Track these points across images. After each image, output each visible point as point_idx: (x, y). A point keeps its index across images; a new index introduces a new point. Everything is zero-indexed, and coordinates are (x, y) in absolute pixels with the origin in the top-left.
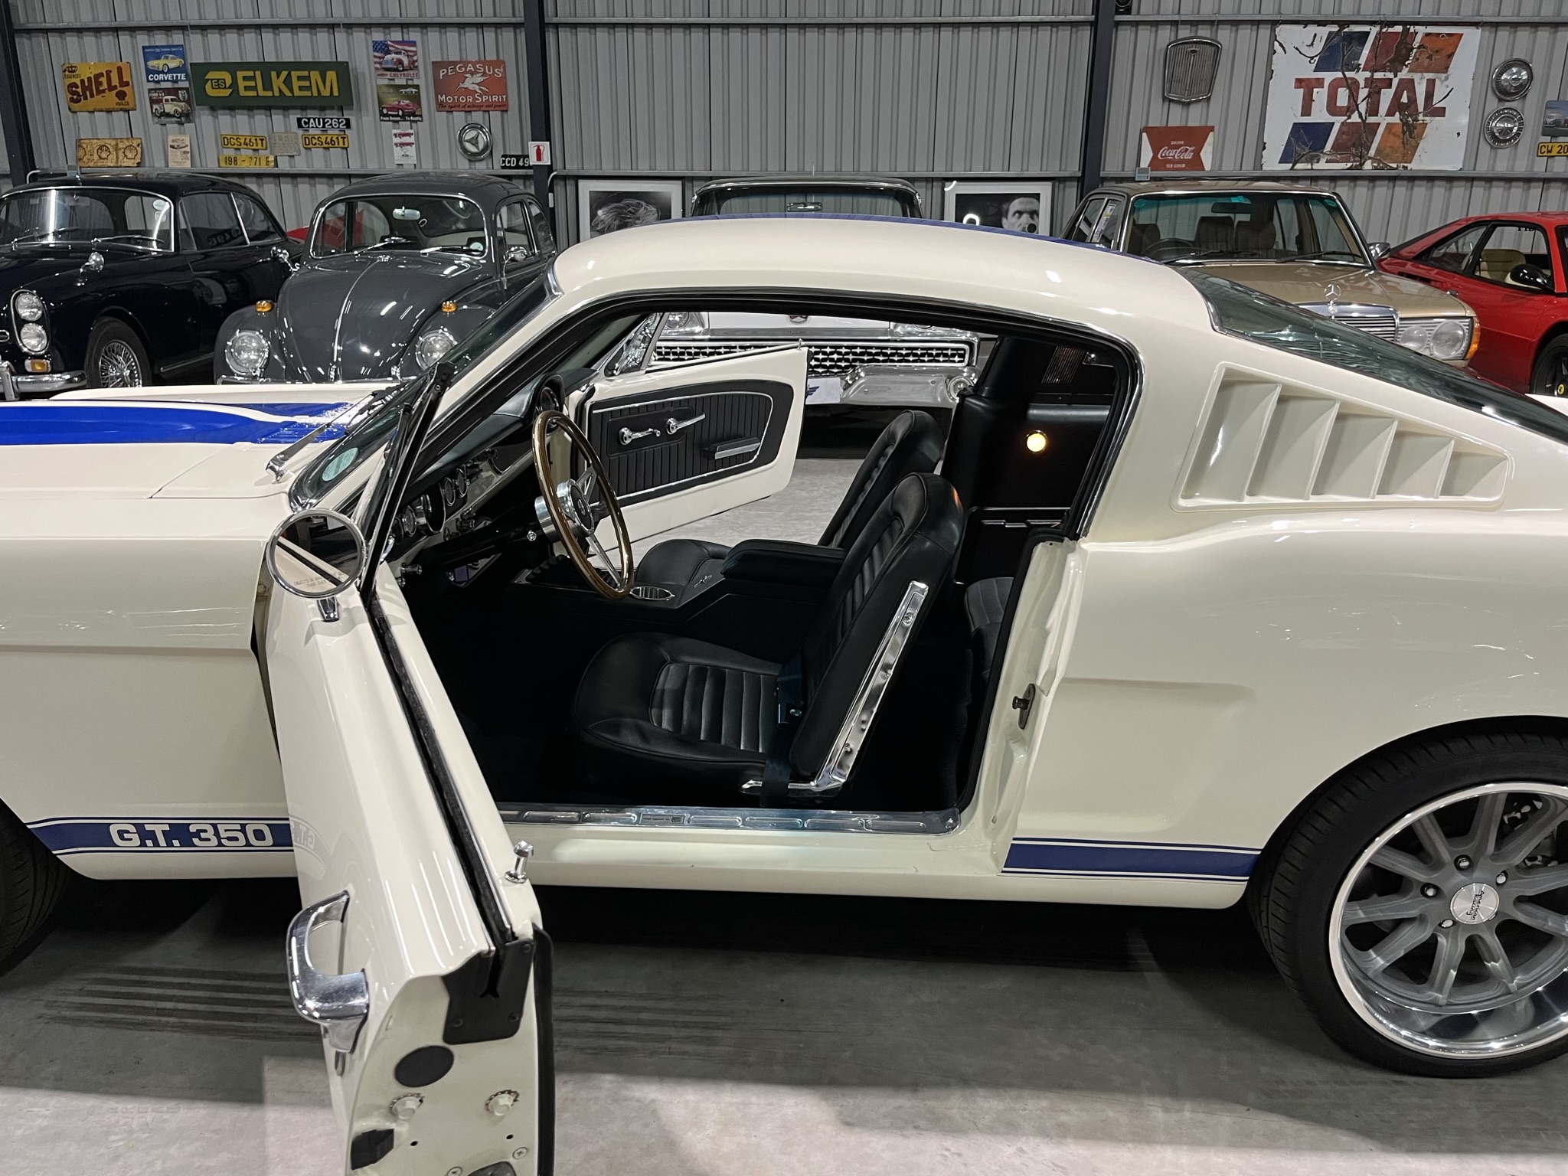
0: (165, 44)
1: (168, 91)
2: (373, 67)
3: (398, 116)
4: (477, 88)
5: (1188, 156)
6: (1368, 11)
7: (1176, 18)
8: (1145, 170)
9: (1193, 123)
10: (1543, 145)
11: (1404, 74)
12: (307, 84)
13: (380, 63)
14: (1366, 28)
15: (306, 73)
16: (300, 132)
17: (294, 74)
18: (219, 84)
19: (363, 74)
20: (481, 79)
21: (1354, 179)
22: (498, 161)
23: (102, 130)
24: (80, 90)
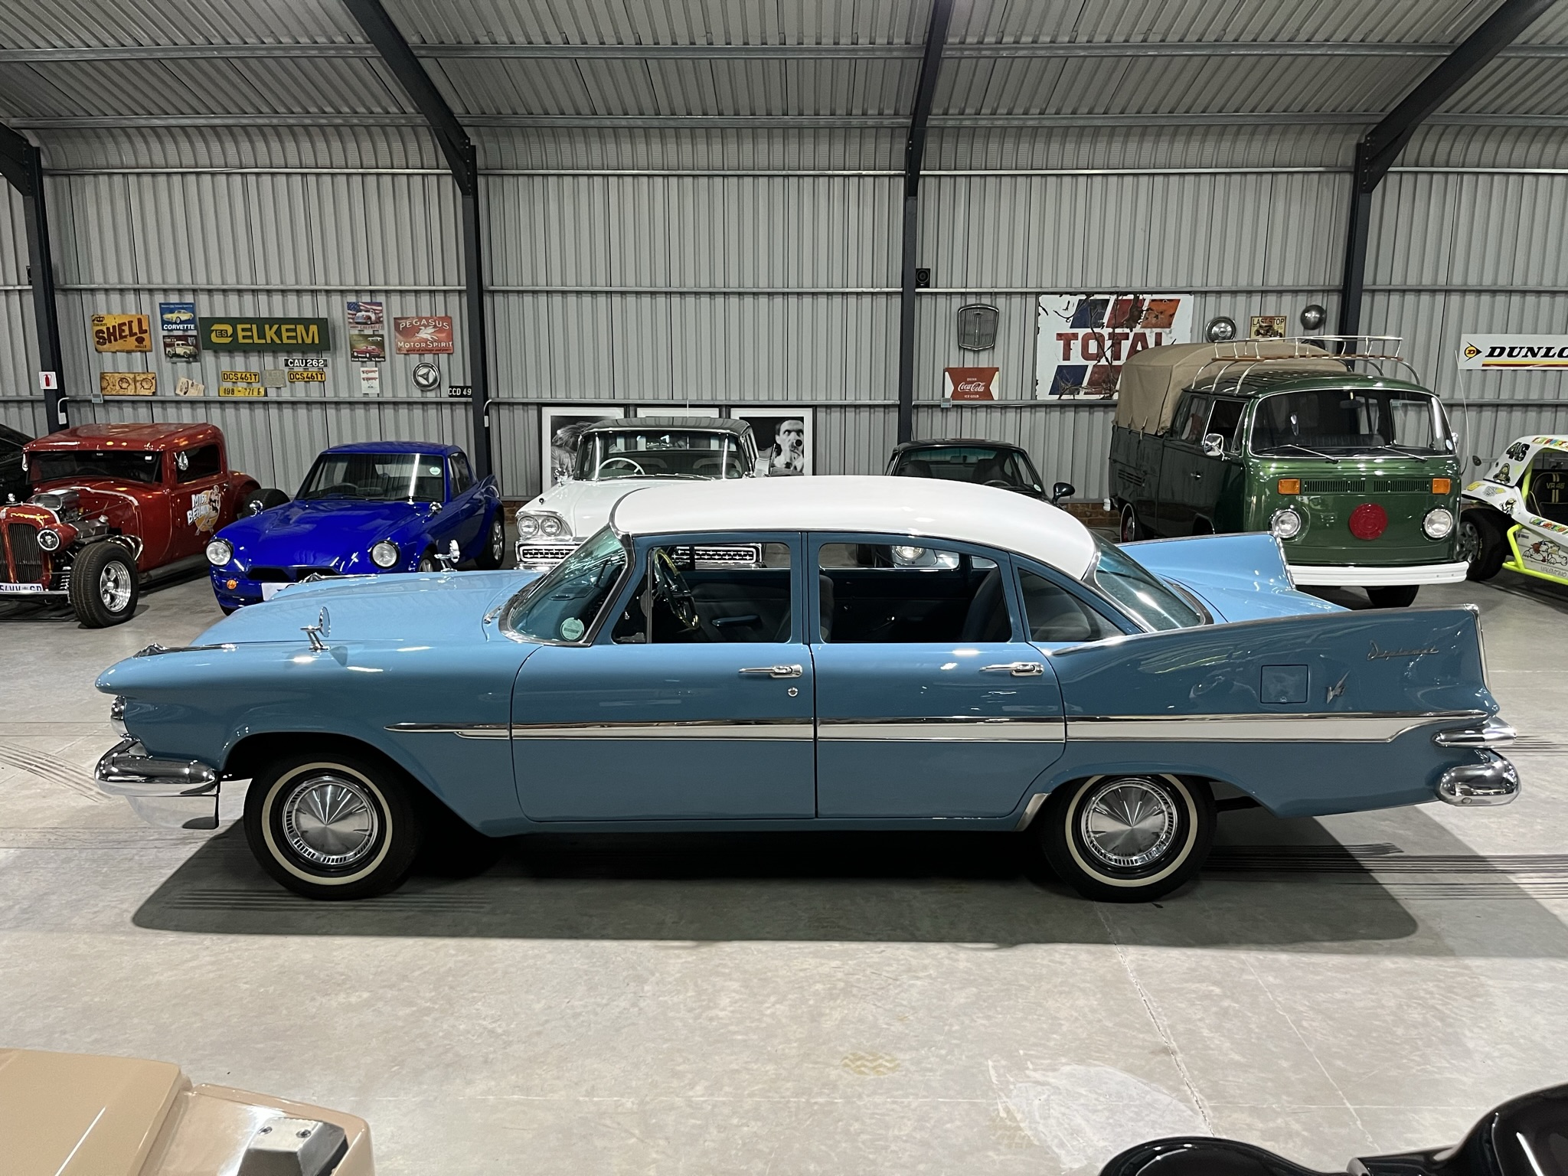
0: (177, 301)
1: (179, 338)
2: (347, 321)
3: (366, 357)
4: (429, 337)
5: (981, 389)
6: (1107, 284)
7: (963, 290)
8: (948, 400)
9: (984, 364)
11: (1138, 329)
12: (294, 334)
13: (353, 319)
14: (1106, 297)
15: (293, 327)
16: (286, 370)
17: (284, 328)
18: (222, 334)
19: (340, 327)
20: (433, 330)
21: (1106, 406)
22: (445, 391)
23: (122, 367)
24: (105, 335)
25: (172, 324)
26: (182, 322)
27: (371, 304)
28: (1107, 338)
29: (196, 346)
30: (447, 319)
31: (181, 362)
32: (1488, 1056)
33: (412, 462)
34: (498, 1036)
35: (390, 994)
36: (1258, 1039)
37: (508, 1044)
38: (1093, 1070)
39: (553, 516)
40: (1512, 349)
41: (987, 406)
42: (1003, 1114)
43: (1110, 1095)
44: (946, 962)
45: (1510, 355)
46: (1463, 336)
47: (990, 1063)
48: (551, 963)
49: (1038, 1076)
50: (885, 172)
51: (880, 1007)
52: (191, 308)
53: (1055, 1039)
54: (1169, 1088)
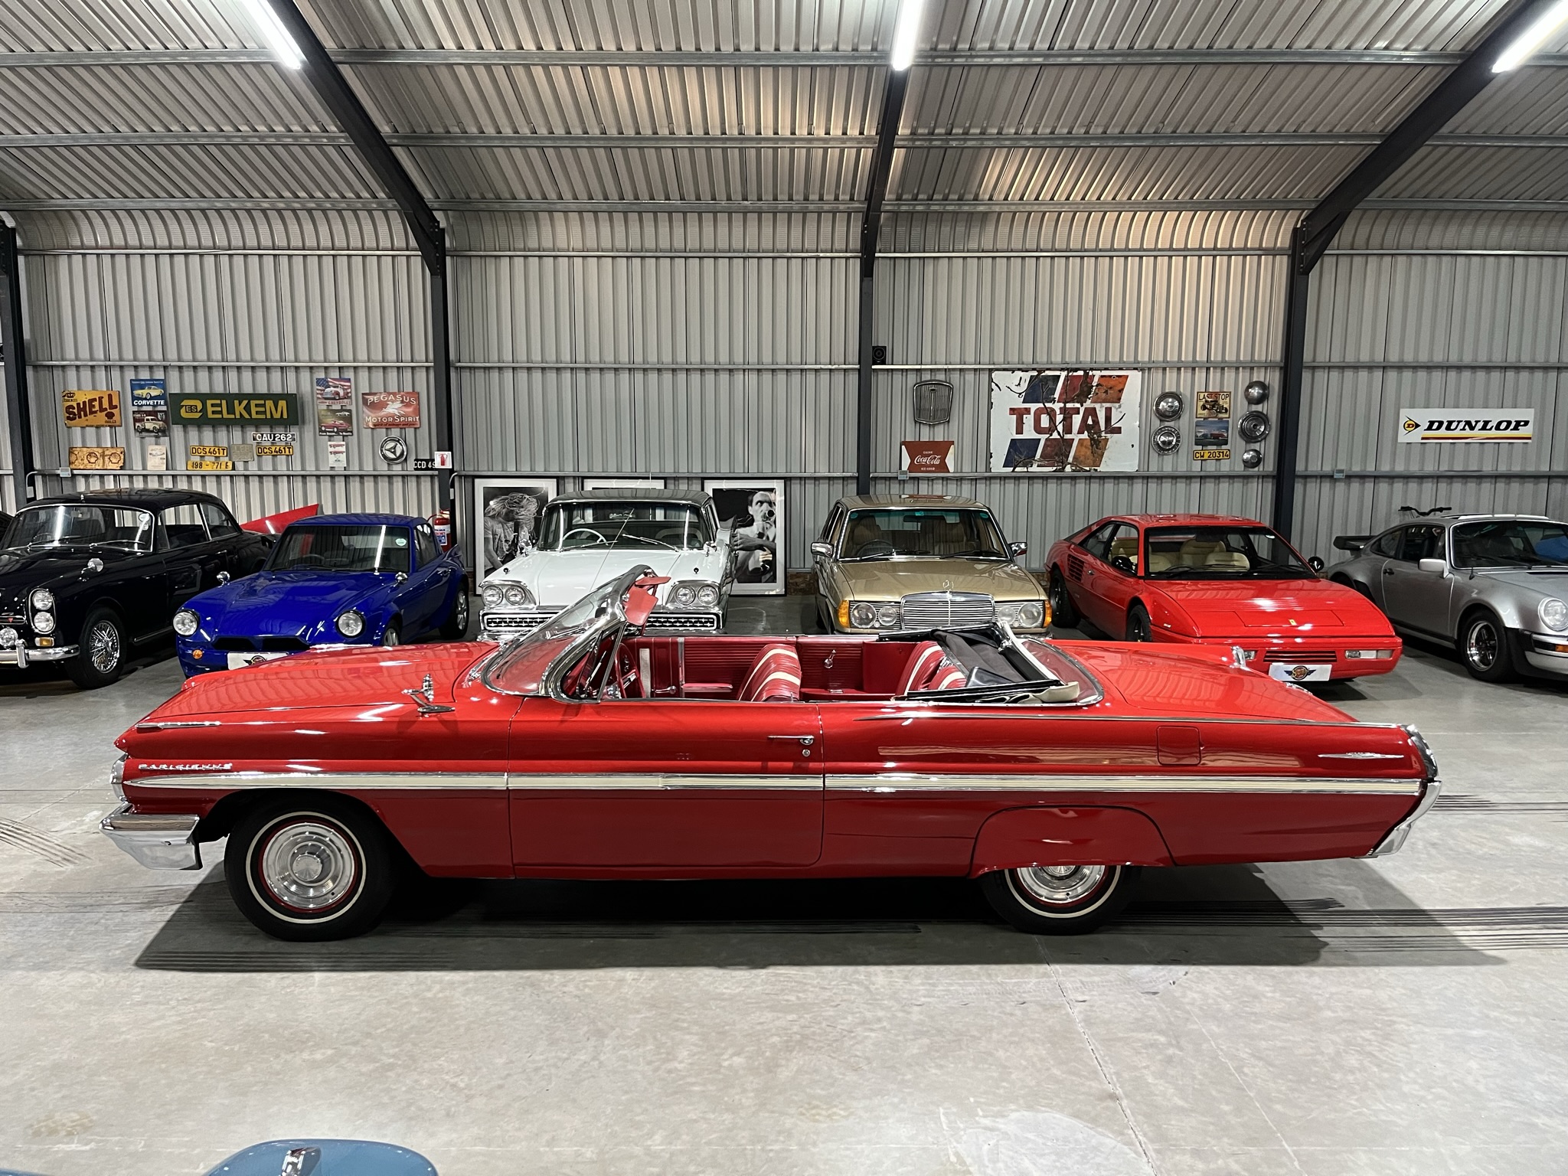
0: (148, 377)
1: (148, 413)
3: (333, 432)
4: (396, 412)
5: (937, 462)
6: (1057, 358)
7: (918, 367)
8: (905, 473)
9: (939, 438)
10: (1195, 453)
11: (1088, 404)
12: (263, 409)
14: (1057, 373)
15: (262, 402)
16: (254, 444)
17: (253, 403)
20: (401, 405)
21: (1061, 478)
22: (411, 465)
23: (91, 441)
24: (76, 411)
25: (142, 399)
26: (152, 398)
27: (341, 379)
28: (1058, 412)
29: (166, 421)
30: (415, 394)
31: (150, 436)
32: (1422, 1099)
33: (379, 533)
34: (461, 1090)
35: (354, 1050)
36: (1201, 1084)
37: (469, 1098)
38: (1040, 1116)
39: (517, 585)
40: (1450, 423)
41: (943, 478)
42: (953, 1159)
43: (1057, 1140)
44: (900, 1014)
45: (1448, 428)
46: (1402, 410)
47: (942, 1110)
48: (514, 1019)
49: (987, 1122)
50: (841, 255)
51: (834, 1058)
52: (162, 384)
53: (1004, 1087)
54: (1113, 1132)
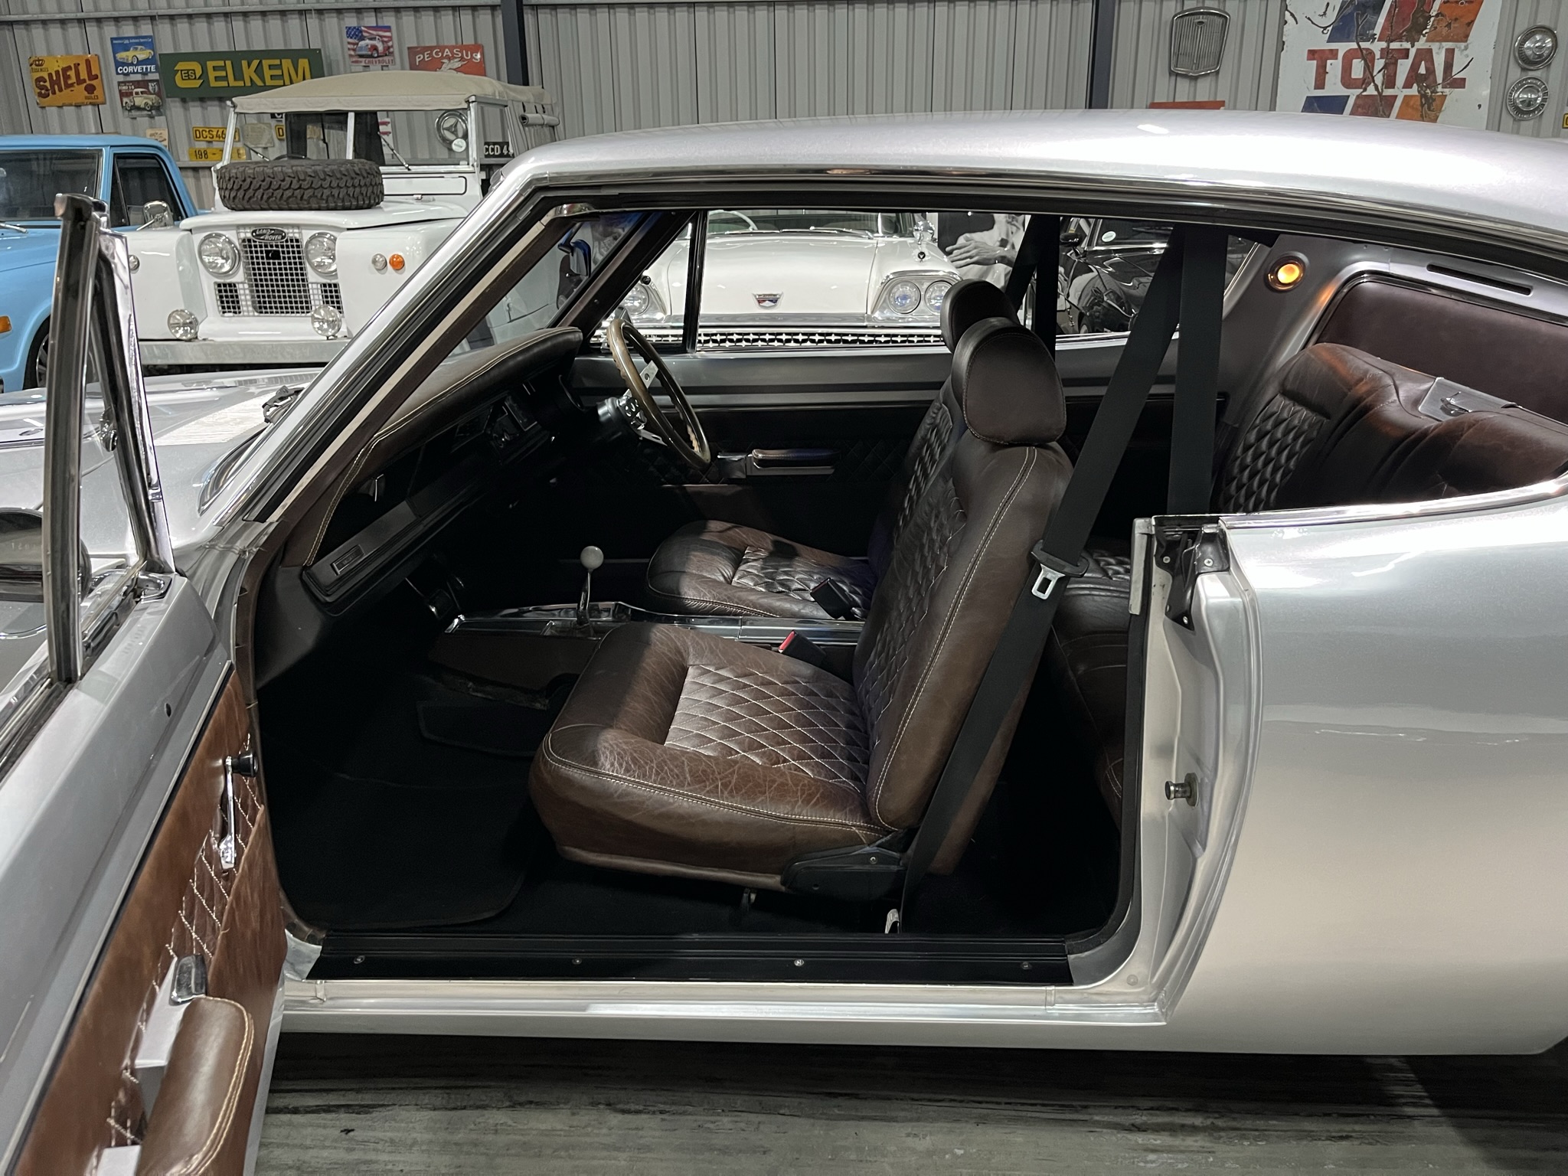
0: (133, 35)
1: (137, 84)
2: (347, 53)
11: (1422, 43)
12: (279, 72)
13: (354, 50)
15: (277, 62)
17: (266, 63)
18: (188, 75)
19: (338, 61)
20: (459, 65)
24: (48, 84)
25: (128, 65)
26: (140, 63)
27: (377, 28)
29: (158, 94)
30: (478, 48)
31: (143, 116)
52: (149, 43)
